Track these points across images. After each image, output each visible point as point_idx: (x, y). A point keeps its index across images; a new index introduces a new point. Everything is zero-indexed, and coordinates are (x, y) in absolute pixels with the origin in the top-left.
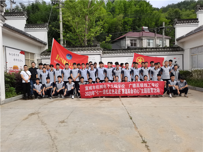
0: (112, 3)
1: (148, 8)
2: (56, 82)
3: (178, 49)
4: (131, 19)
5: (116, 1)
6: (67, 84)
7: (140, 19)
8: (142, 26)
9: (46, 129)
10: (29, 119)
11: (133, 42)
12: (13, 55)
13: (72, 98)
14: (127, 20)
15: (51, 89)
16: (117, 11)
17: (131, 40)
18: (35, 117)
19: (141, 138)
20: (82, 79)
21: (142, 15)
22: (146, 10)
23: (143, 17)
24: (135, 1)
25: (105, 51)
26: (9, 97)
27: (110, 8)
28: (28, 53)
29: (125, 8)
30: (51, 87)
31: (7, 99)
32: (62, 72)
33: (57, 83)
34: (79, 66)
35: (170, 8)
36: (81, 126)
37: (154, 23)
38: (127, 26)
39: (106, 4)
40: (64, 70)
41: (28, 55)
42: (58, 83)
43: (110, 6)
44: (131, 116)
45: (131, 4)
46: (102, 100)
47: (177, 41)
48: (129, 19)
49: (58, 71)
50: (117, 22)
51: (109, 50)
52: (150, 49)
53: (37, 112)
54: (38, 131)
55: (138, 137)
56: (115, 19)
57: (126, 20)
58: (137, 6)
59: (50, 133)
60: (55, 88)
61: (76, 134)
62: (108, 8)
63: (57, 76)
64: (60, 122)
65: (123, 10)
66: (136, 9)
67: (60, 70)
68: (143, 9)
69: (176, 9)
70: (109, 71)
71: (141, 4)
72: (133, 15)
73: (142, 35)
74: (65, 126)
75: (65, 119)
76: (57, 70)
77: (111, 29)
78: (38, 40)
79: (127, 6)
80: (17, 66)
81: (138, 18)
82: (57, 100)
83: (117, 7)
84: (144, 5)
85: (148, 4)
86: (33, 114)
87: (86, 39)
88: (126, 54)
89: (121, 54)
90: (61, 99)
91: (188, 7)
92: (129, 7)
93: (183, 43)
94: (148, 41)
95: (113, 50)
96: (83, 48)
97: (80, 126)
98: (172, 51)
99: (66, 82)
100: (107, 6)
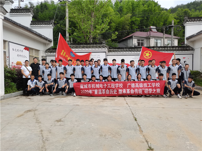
0: (120, 3)
1: (156, 8)
2: (58, 78)
3: (187, 48)
4: (138, 19)
5: (124, 1)
6: (70, 81)
7: (148, 19)
8: (150, 26)
9: (40, 128)
10: (24, 116)
11: (140, 42)
12: (17, 50)
13: (74, 95)
14: (135, 20)
15: (52, 85)
16: (125, 10)
17: (138, 40)
18: (31, 114)
19: (146, 143)
20: (84, 75)
21: (150, 15)
22: (154, 10)
23: (151, 17)
24: (143, 1)
25: (111, 49)
26: (9, 93)
27: (117, 8)
28: (33, 49)
29: (133, 8)
30: (52, 83)
31: (6, 95)
32: (65, 69)
33: (58, 80)
34: (83, 63)
35: (179, 8)
36: (79, 126)
37: (162, 23)
38: (135, 25)
39: (114, 3)
40: (67, 66)
41: (33, 51)
42: (60, 80)
43: (118, 5)
44: (136, 117)
45: (139, 3)
46: (105, 99)
47: (186, 39)
48: (137, 18)
49: (60, 68)
50: (124, 22)
51: (115, 48)
52: (158, 48)
53: (34, 109)
54: (30, 130)
55: (143, 142)
56: (122, 18)
57: (133, 19)
58: (145, 5)
59: (43, 133)
60: (57, 85)
61: (72, 135)
62: (116, 8)
63: (59, 72)
64: (56, 121)
65: (131, 10)
66: (144, 8)
67: (63, 66)
68: (152, 9)
69: (185, 9)
70: (114, 68)
71: (149, 4)
72: (140, 15)
73: (150, 35)
74: (60, 125)
75: (62, 118)
76: (59, 66)
77: (118, 29)
78: (43, 37)
79: (135, 5)
80: (21, 62)
81: (146, 18)
82: (58, 97)
83: (125, 6)
84: (152, 5)
85: (156, 4)
86: (30, 111)
87: (92, 36)
88: (133, 52)
89: (127, 53)
90: (62, 96)
91: (198, 7)
92: (137, 6)
93: (193, 42)
94: (155, 41)
95: (119, 48)
96: (88, 46)
97: (77, 126)
98: (182, 50)
99: (68, 79)
100: (114, 6)
